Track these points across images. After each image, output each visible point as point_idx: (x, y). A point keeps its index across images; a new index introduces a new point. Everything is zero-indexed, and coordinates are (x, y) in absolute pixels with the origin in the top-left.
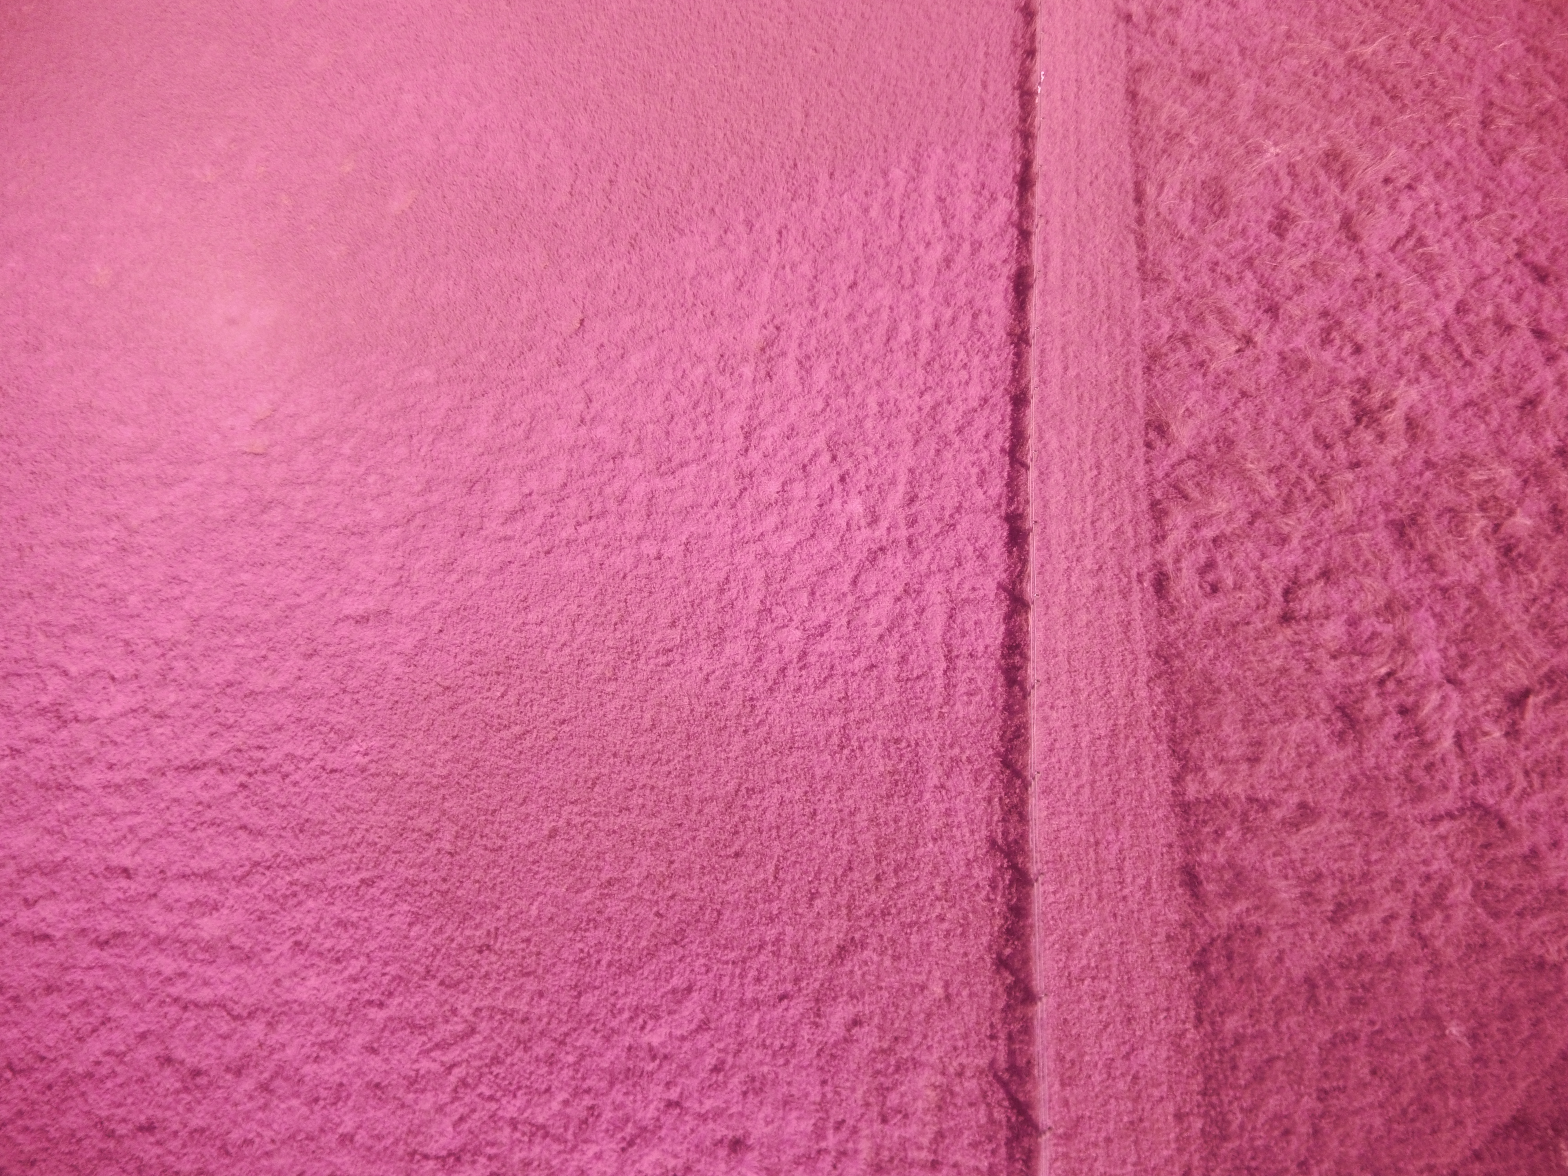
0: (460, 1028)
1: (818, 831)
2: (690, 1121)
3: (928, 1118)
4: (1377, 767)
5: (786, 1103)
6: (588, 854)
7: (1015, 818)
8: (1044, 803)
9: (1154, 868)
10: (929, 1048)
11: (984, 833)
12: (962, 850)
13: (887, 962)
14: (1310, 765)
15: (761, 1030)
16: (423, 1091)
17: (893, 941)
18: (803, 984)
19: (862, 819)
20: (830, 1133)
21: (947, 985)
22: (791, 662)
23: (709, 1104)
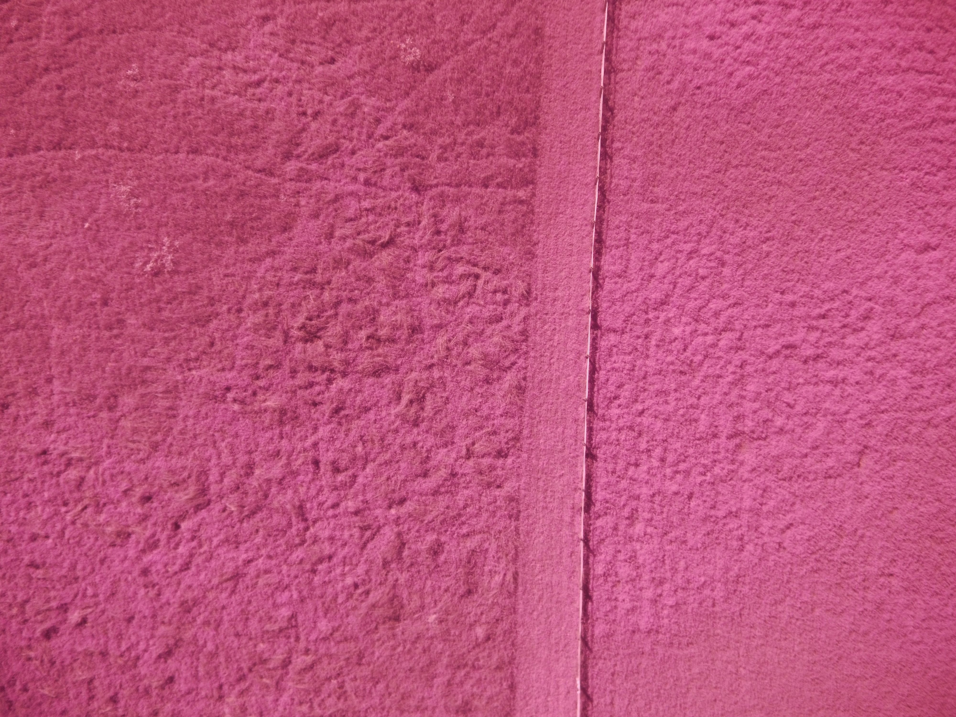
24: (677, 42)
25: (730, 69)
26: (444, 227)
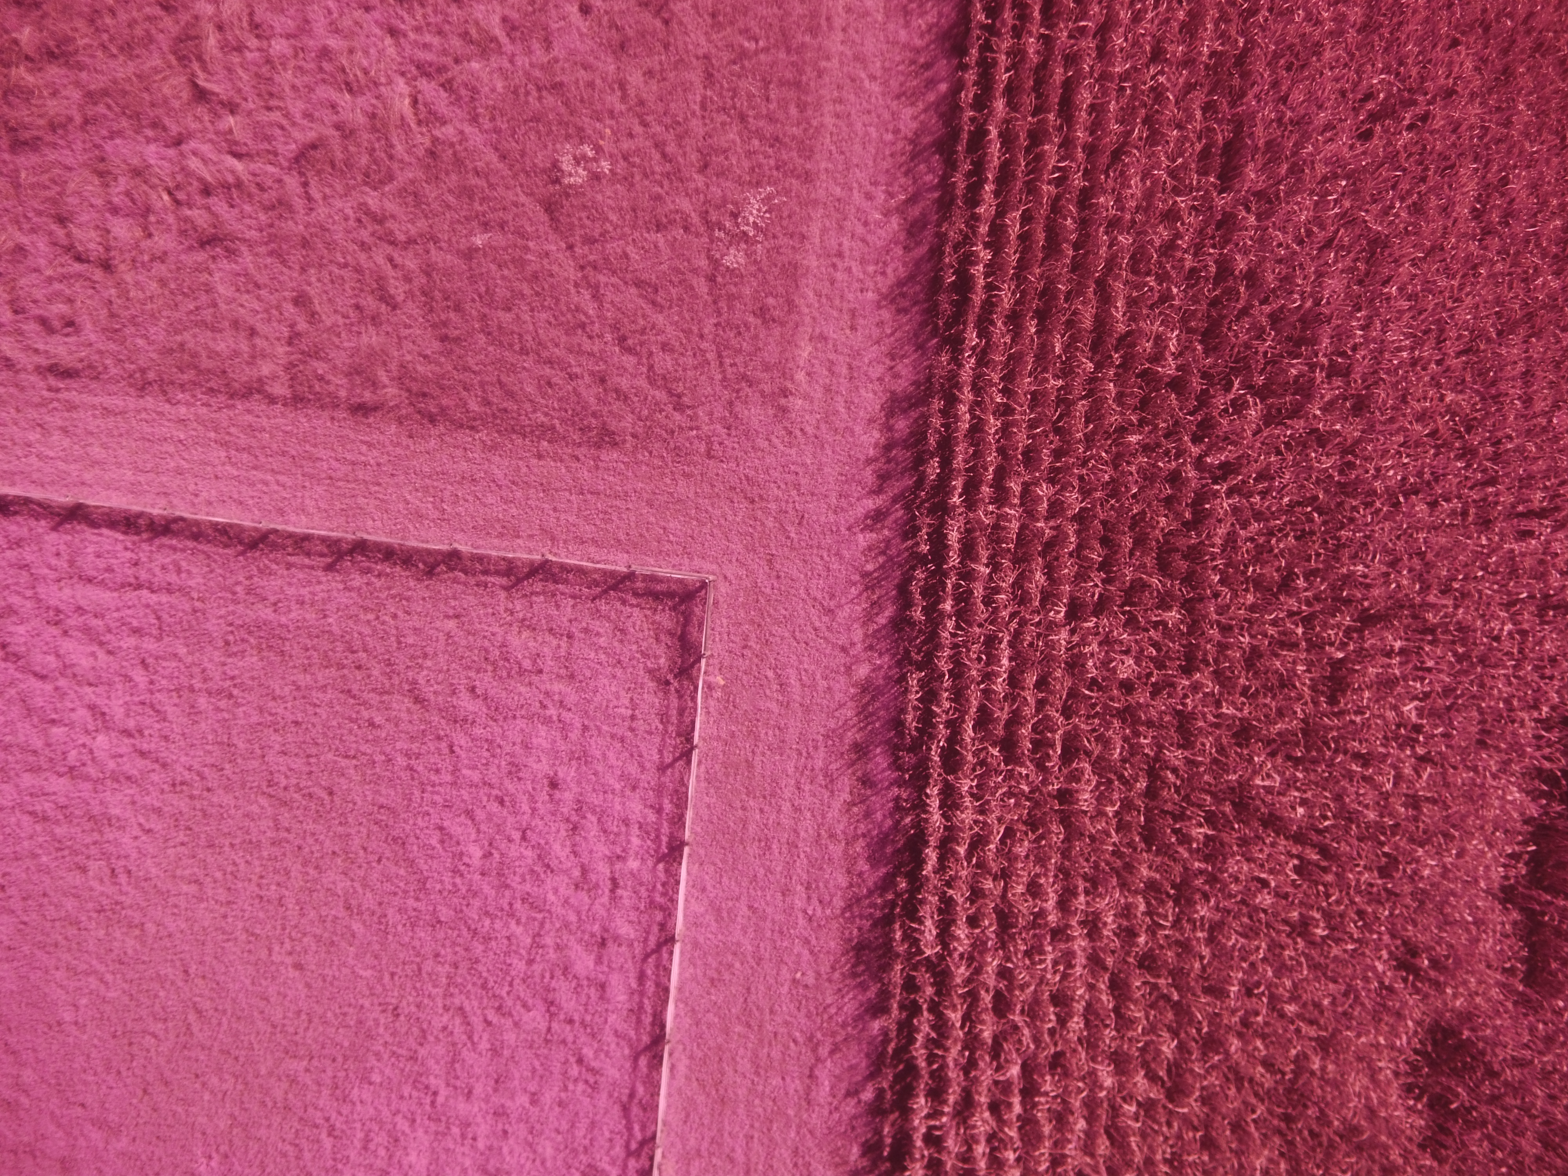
0: (458, 1021)
1: (314, 720)
2: (537, 822)
3: (540, 639)
4: (261, 231)
5: (527, 746)
6: (318, 932)
7: (306, 544)
8: (293, 518)
9: (352, 435)
10: (493, 634)
11: (320, 573)
12: (335, 593)
13: (429, 663)
14: (258, 286)
15: (474, 768)
16: (502, 1042)
17: (412, 657)
18: (442, 733)
19: (304, 679)
20: (548, 713)
21: (448, 617)
22: (134, 745)
23: (525, 807)
24: (552, 712)
25: (480, 815)
26: (219, 205)
